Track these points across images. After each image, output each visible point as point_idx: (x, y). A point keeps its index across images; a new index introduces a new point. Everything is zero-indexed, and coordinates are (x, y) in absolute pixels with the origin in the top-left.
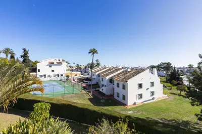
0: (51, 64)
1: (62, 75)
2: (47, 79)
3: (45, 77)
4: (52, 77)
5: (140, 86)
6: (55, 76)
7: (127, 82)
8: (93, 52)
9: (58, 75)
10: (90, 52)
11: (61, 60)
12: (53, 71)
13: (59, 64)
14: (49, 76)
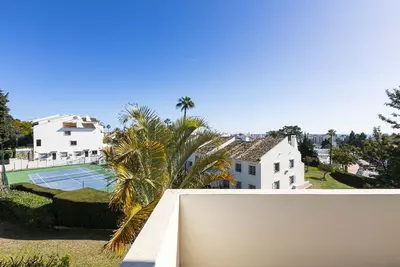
0: (69, 128)
1: (95, 152)
2: (60, 161)
3: (54, 158)
4: (73, 158)
5: (277, 167)
6: (79, 154)
7: (259, 160)
8: (186, 104)
9: (87, 153)
10: (179, 105)
11: (88, 120)
12: (74, 143)
13: (89, 126)
14: (65, 154)
